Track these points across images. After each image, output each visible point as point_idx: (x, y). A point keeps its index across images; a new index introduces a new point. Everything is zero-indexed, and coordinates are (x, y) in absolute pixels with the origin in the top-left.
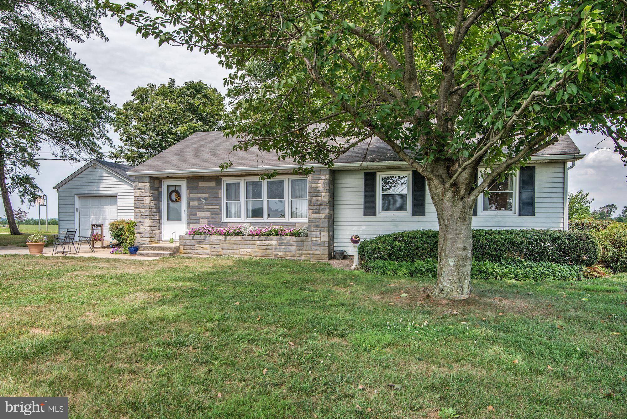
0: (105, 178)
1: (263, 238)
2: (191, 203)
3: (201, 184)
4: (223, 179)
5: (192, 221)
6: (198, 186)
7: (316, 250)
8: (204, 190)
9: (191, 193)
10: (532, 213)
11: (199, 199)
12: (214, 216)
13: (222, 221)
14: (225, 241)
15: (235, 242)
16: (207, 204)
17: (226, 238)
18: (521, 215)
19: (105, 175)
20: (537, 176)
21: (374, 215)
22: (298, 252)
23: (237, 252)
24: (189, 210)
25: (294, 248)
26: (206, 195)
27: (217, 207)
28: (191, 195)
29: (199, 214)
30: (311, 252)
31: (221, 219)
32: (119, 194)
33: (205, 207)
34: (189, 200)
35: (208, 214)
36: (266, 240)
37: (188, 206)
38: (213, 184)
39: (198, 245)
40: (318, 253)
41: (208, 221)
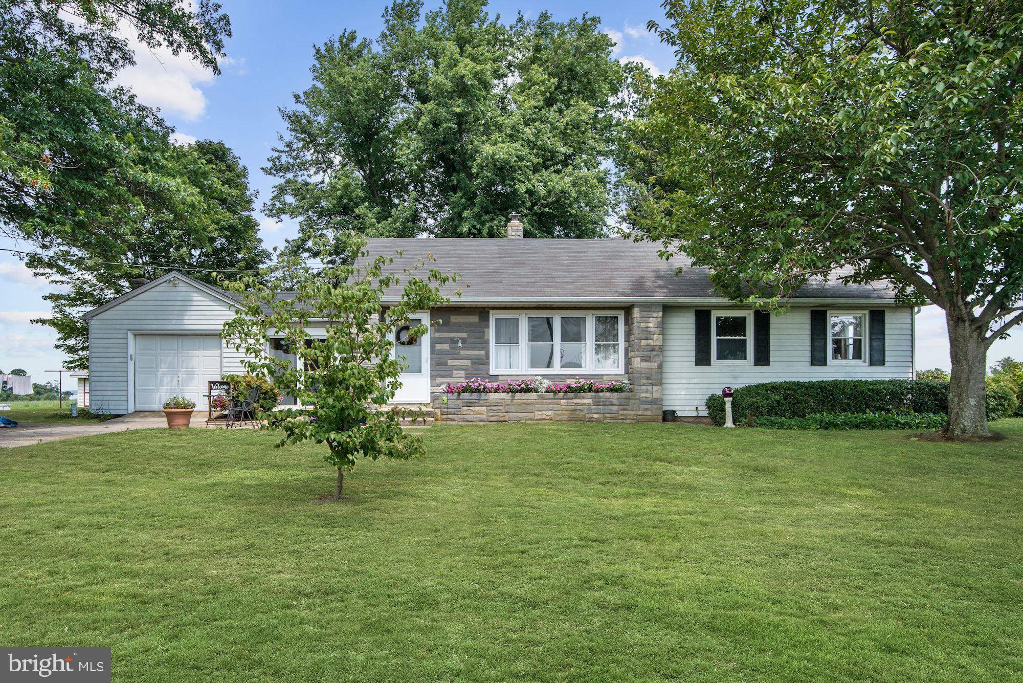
0: (195, 303)
1: (571, 395)
2: (438, 346)
3: (454, 319)
4: (491, 312)
5: (438, 373)
6: (449, 322)
7: (647, 410)
8: (458, 328)
9: (437, 331)
10: (882, 363)
11: (453, 341)
12: (476, 366)
13: (491, 373)
14: (512, 400)
15: (529, 402)
16: (466, 348)
17: (513, 397)
18: (871, 364)
20: (887, 321)
21: (709, 364)
22: (621, 412)
23: (531, 415)
24: (435, 356)
25: (616, 408)
26: (465, 335)
27: (483, 352)
28: (437, 335)
29: (451, 363)
30: (640, 413)
31: (488, 370)
33: (462, 352)
34: (434, 342)
35: (467, 363)
36: (575, 398)
37: (433, 351)
38: (474, 319)
39: (466, 408)
40: (649, 413)
41: (466, 374)
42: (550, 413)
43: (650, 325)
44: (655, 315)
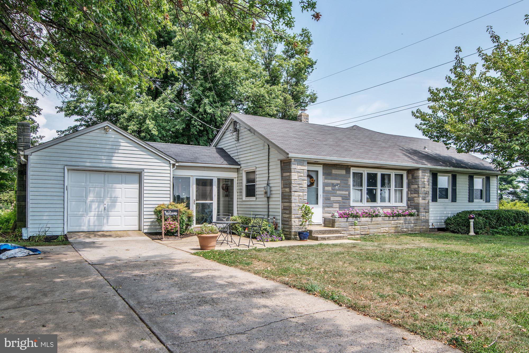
0: (121, 148)
1: (395, 218)
2: (327, 188)
3: (334, 172)
4: (352, 168)
5: (326, 205)
6: (331, 173)
7: (424, 226)
8: (336, 177)
9: (325, 179)
10: (489, 201)
11: (333, 185)
12: (344, 201)
13: (351, 205)
14: (371, 222)
15: (378, 222)
16: (339, 190)
17: (372, 220)
18: (486, 202)
19: (122, 144)
20: (491, 182)
21: (436, 201)
22: (415, 227)
23: (379, 230)
24: (325, 194)
25: (412, 225)
26: (339, 182)
27: (347, 193)
28: (326, 181)
29: (332, 198)
30: (421, 227)
31: (349, 203)
32: (145, 170)
33: (338, 192)
34: (325, 185)
35: (340, 199)
36: (397, 220)
37: (324, 191)
38: (343, 172)
39: (350, 227)
40: (425, 227)
41: (339, 206)
42: (387, 229)
43: (425, 180)
44: (427, 175)
